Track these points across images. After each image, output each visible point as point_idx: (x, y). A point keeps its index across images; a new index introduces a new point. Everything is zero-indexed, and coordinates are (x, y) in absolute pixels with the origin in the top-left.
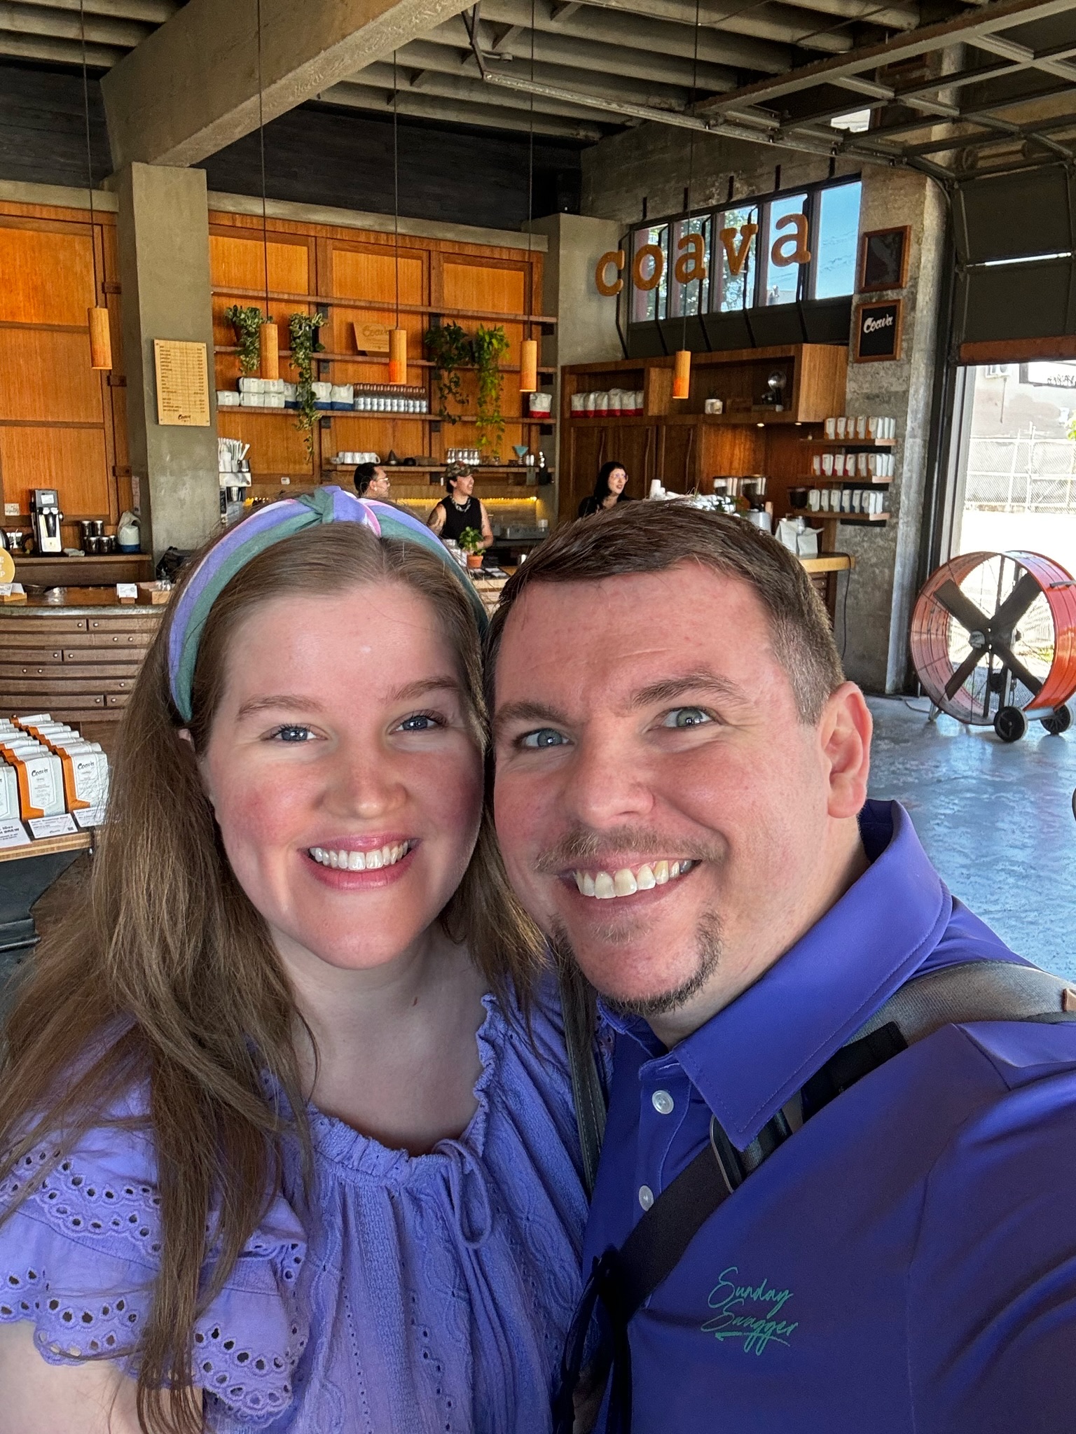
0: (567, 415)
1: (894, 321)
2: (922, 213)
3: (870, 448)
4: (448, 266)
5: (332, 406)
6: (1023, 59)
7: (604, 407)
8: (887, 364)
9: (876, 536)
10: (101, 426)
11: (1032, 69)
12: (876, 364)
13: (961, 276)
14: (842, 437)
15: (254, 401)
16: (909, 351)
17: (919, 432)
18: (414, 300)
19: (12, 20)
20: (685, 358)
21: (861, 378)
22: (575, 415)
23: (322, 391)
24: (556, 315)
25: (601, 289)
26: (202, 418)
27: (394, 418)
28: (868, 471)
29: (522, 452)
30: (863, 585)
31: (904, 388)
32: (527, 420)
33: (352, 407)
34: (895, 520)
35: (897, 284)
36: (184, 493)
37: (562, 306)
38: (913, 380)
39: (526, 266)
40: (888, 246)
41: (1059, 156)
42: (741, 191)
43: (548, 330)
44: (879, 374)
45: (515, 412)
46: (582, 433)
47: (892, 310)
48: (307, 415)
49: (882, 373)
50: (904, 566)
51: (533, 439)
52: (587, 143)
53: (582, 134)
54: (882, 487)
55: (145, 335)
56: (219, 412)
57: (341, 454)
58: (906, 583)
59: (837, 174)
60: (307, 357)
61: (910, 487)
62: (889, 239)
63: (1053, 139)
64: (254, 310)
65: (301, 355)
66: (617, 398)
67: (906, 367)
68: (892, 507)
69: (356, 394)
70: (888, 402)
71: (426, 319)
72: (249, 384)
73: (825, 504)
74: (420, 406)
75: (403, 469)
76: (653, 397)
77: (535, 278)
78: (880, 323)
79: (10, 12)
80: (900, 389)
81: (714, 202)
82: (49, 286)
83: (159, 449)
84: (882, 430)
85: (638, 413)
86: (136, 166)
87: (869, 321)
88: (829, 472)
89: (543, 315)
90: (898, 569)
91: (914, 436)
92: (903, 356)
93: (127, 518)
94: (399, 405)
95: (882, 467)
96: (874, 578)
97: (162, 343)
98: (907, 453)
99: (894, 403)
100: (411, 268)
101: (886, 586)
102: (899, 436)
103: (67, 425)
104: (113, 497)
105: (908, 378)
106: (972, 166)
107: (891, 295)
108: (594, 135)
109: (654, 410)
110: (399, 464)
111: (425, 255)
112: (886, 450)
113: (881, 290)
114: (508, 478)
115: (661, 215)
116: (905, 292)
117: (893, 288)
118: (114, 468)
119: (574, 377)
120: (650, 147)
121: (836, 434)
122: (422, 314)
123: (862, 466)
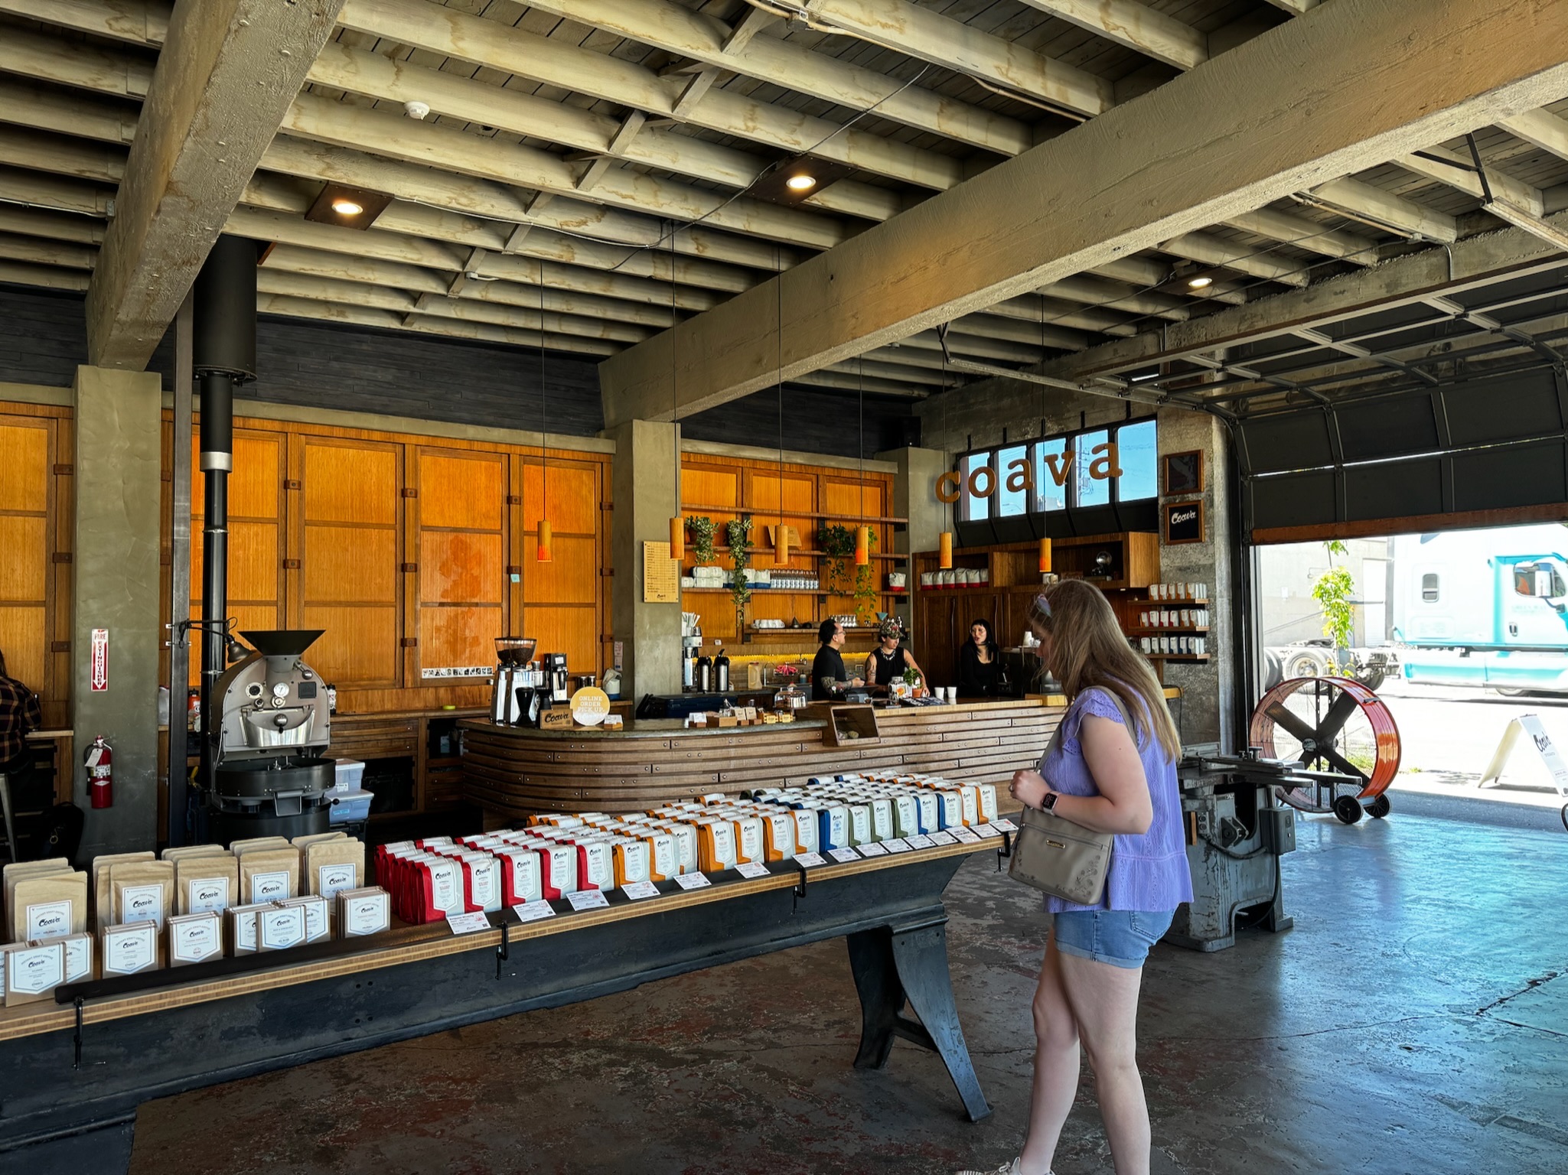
0: (919, 589)
1: (1197, 515)
2: (1211, 442)
3: (1192, 605)
4: (830, 485)
5: (756, 586)
6: (1325, 342)
7: (952, 581)
8: (1194, 545)
9: (1199, 672)
10: (593, 605)
11: (1330, 349)
12: (1184, 546)
13: (1246, 483)
14: (1165, 598)
15: (703, 584)
16: (1212, 536)
17: (1225, 594)
18: (807, 508)
19: (560, 325)
20: (1047, 544)
21: (1172, 556)
22: (925, 588)
23: (750, 575)
24: (907, 517)
25: (940, 498)
26: (673, 597)
27: (794, 594)
28: (1191, 622)
29: (884, 616)
30: (1193, 709)
31: (1211, 561)
32: (885, 593)
33: (769, 586)
34: (1215, 659)
35: (1197, 488)
36: (657, 653)
37: (912, 510)
38: (1217, 556)
39: (882, 483)
40: (1186, 464)
41: (1320, 402)
42: (1052, 428)
43: (901, 528)
44: (1190, 553)
45: (876, 586)
46: (932, 601)
47: (1195, 507)
48: (740, 593)
49: (1190, 552)
50: (1225, 694)
51: (891, 607)
52: (919, 399)
53: (916, 393)
54: (1202, 634)
55: (637, 538)
56: (684, 592)
57: (757, 622)
58: (1228, 707)
59: (1133, 416)
60: (741, 551)
61: (1223, 634)
62: (1187, 459)
63: (1315, 389)
64: (706, 519)
65: (737, 549)
66: (964, 575)
67: (1211, 547)
68: (1213, 648)
69: (772, 576)
70: (1199, 572)
71: (815, 522)
72: (700, 572)
73: (1156, 647)
74: (814, 584)
75: (804, 631)
76: (997, 573)
77: (889, 492)
78: (1185, 517)
79: (560, 320)
80: (1209, 562)
81: (1029, 437)
82: (564, 506)
83: (643, 619)
84: (1199, 593)
85: (982, 584)
86: (636, 422)
87: (1175, 515)
88: (1156, 624)
89: (895, 517)
90: (1221, 696)
91: (1222, 597)
92: (1207, 539)
93: (610, 674)
94: (799, 584)
95: (1201, 619)
96: (1202, 704)
97: (648, 543)
98: (1219, 609)
99: (1206, 573)
100: (805, 487)
101: (1213, 710)
102: (1211, 596)
103: (571, 605)
104: (599, 658)
105: (1213, 555)
106: (1246, 410)
107: (1192, 497)
108: (924, 394)
109: (998, 582)
110: (800, 628)
111: (814, 478)
112: (1202, 607)
113: (1183, 493)
114: (872, 637)
115: (984, 446)
116: (1203, 495)
117: (1192, 492)
118: (601, 637)
119: (922, 561)
120: (972, 401)
121: (1160, 596)
122: (812, 518)
123: (1185, 618)
